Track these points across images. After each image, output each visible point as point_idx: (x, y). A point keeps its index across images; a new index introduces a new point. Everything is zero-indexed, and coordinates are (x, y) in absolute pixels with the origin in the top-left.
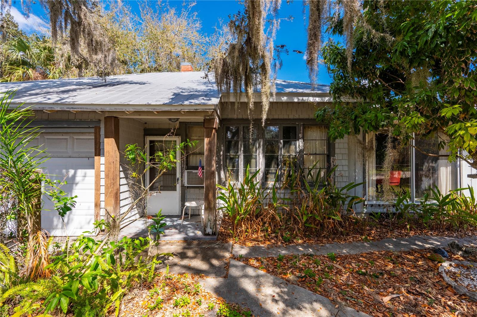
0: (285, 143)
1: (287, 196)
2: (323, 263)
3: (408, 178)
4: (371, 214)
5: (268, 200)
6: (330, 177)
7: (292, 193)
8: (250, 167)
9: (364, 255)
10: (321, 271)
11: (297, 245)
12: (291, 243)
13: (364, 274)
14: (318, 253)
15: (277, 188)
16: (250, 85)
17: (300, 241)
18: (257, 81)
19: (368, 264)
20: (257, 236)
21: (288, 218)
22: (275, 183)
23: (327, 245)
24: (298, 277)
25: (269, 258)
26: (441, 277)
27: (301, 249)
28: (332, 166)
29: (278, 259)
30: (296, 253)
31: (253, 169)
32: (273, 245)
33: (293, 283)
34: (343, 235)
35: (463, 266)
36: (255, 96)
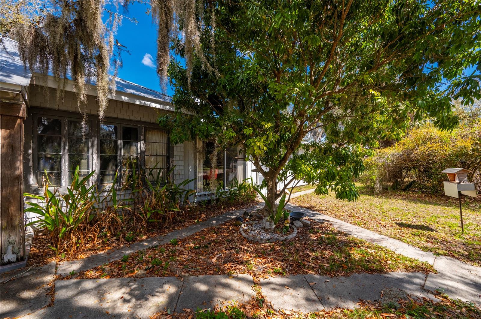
0: (125, 144)
1: (127, 197)
2: (167, 250)
3: (222, 174)
4: (200, 202)
5: (105, 203)
6: (169, 176)
7: (133, 194)
8: (80, 169)
9: (198, 234)
10: (167, 256)
11: (141, 242)
12: (134, 242)
13: (199, 248)
14: (162, 243)
15: (116, 190)
16: (81, 74)
17: (144, 237)
18: (90, 72)
19: (201, 240)
20: (93, 245)
21: (130, 218)
22: (114, 185)
23: (169, 234)
24: (146, 270)
25: (112, 262)
26: (241, 234)
27: (146, 244)
28: (171, 166)
29: (122, 261)
30: (141, 249)
31: (84, 171)
32: (115, 249)
33: (142, 277)
34: (181, 223)
35: (250, 225)
36: (89, 89)
